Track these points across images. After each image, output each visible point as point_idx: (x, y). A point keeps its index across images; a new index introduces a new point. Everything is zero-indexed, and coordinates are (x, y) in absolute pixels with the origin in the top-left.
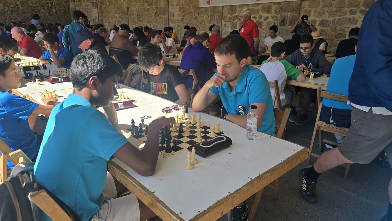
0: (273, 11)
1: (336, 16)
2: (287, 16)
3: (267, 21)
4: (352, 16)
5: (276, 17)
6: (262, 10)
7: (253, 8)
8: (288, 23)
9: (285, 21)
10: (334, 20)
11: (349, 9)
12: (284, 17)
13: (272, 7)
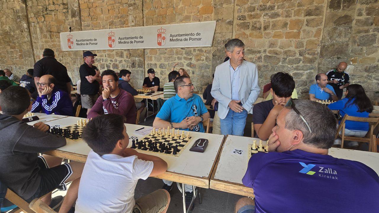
0: (125, 56)
1: (169, 61)
2: (136, 60)
3: (121, 64)
4: (180, 61)
5: (128, 61)
6: (116, 55)
7: (109, 53)
8: (137, 66)
9: (135, 64)
10: (169, 64)
11: (177, 56)
12: (134, 61)
13: (124, 53)
